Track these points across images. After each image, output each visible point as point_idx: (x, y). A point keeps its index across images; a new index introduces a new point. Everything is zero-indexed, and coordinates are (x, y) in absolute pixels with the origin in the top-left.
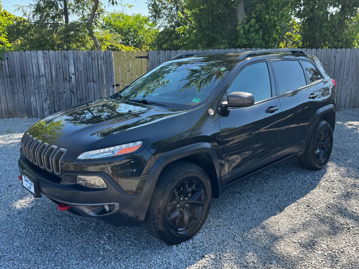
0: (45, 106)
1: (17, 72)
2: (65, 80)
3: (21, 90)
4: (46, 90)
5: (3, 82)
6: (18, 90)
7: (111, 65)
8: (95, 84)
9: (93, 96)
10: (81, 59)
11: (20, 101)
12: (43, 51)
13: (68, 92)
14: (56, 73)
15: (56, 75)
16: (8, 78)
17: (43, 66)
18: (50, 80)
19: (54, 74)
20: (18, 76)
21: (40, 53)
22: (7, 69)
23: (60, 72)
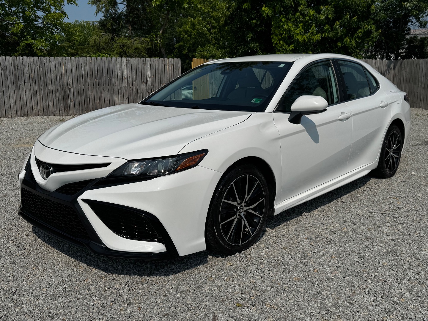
1: (104, 75)
2: (143, 82)
3: (107, 90)
4: (127, 90)
5: (92, 83)
6: (105, 90)
7: (179, 70)
10: (156, 65)
11: (106, 99)
12: (126, 58)
13: (145, 92)
14: (136, 76)
15: (136, 78)
16: (96, 80)
17: (126, 71)
18: (131, 82)
20: (105, 78)
21: (124, 59)
22: (97, 73)
23: (139, 76)
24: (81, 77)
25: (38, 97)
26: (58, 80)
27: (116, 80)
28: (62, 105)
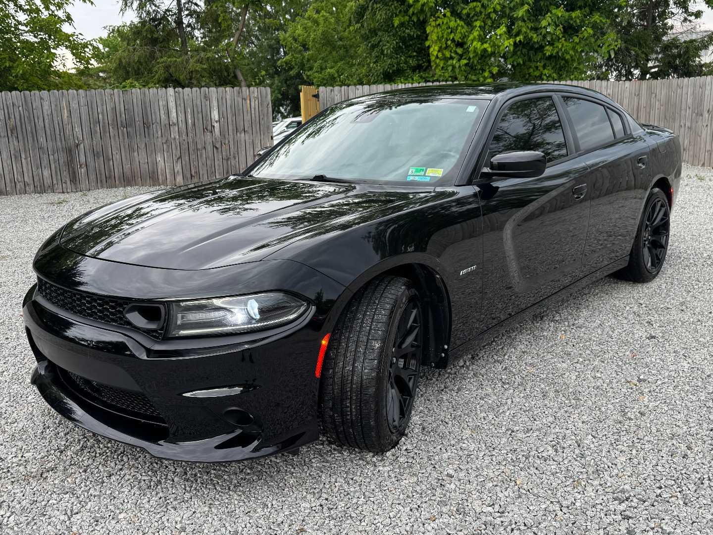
0: (178, 168)
1: (137, 120)
2: (205, 130)
3: (143, 146)
4: (178, 144)
5: (117, 134)
6: (139, 146)
7: (268, 108)
8: (246, 135)
9: (244, 153)
10: (227, 100)
11: (141, 162)
12: (174, 89)
13: (209, 148)
14: (193, 119)
15: (193, 122)
16: (123, 128)
17: (174, 111)
18: (185, 130)
19: (190, 121)
21: (171, 90)
23: (198, 120)
24: (96, 123)
25: (23, 161)
26: (56, 131)
27: (158, 127)
28: (65, 173)
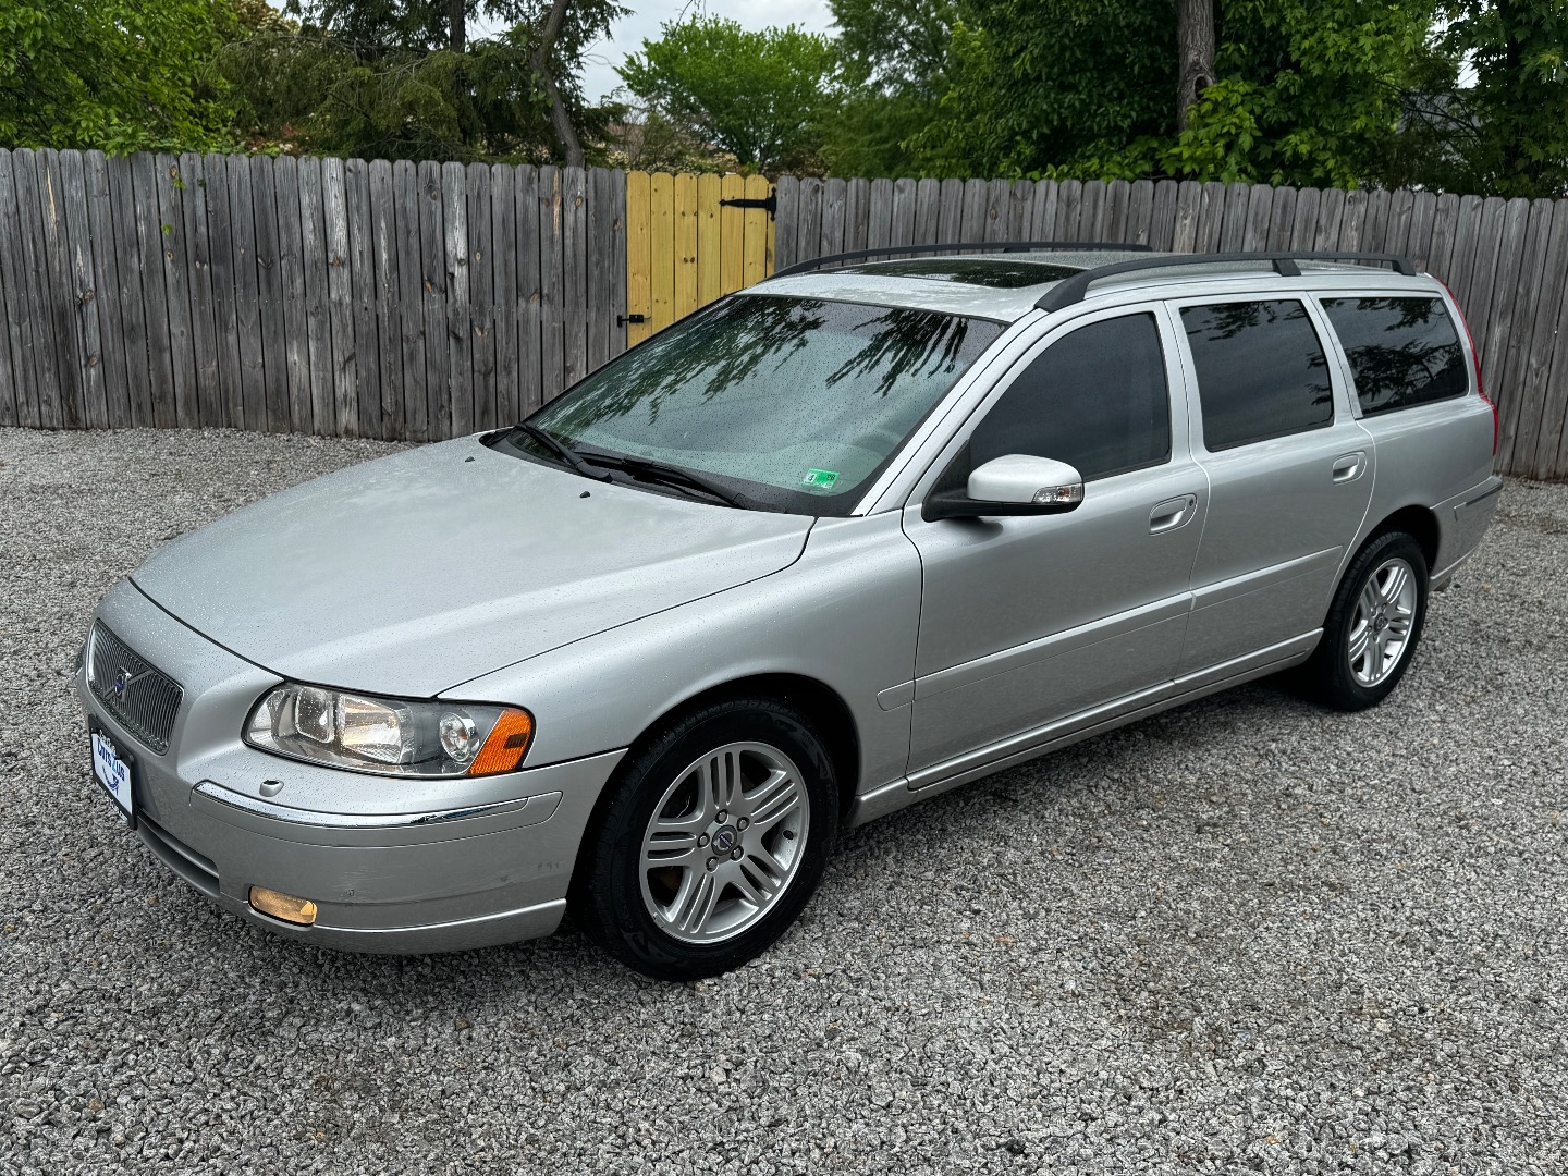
0: (346, 384)
1: (238, 241)
2: (428, 285)
3: (254, 316)
4: (350, 322)
5: (183, 280)
6: (242, 316)
7: (614, 231)
8: (545, 307)
10: (494, 201)
11: (247, 361)
12: (344, 159)
13: (437, 335)
14: (394, 253)
15: (394, 261)
16: (202, 265)
17: (341, 224)
18: (369, 280)
20: (244, 259)
21: (333, 165)
22: (203, 229)
23: (408, 253)
26: (28, 262)
28: (49, 377)
